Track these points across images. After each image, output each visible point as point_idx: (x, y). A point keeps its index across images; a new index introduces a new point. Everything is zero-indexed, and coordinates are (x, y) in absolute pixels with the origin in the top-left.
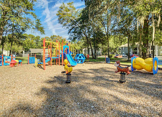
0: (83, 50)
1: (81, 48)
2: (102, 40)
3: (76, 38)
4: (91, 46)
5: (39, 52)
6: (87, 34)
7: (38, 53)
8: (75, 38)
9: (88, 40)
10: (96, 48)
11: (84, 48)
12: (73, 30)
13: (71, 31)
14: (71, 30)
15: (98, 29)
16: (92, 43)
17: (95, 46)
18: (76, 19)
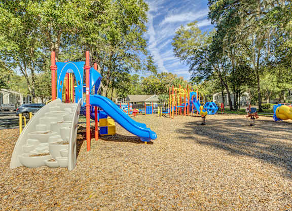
0: (214, 95)
1: (210, 92)
2: (248, 78)
3: (202, 77)
4: (228, 90)
5: (143, 100)
6: (221, 71)
7: (140, 102)
8: (200, 79)
9: (222, 80)
10: (238, 93)
11: (215, 93)
12: (197, 66)
13: (194, 67)
14: (193, 65)
15: (241, 60)
16: (229, 84)
17: (236, 88)
18: (201, 48)
